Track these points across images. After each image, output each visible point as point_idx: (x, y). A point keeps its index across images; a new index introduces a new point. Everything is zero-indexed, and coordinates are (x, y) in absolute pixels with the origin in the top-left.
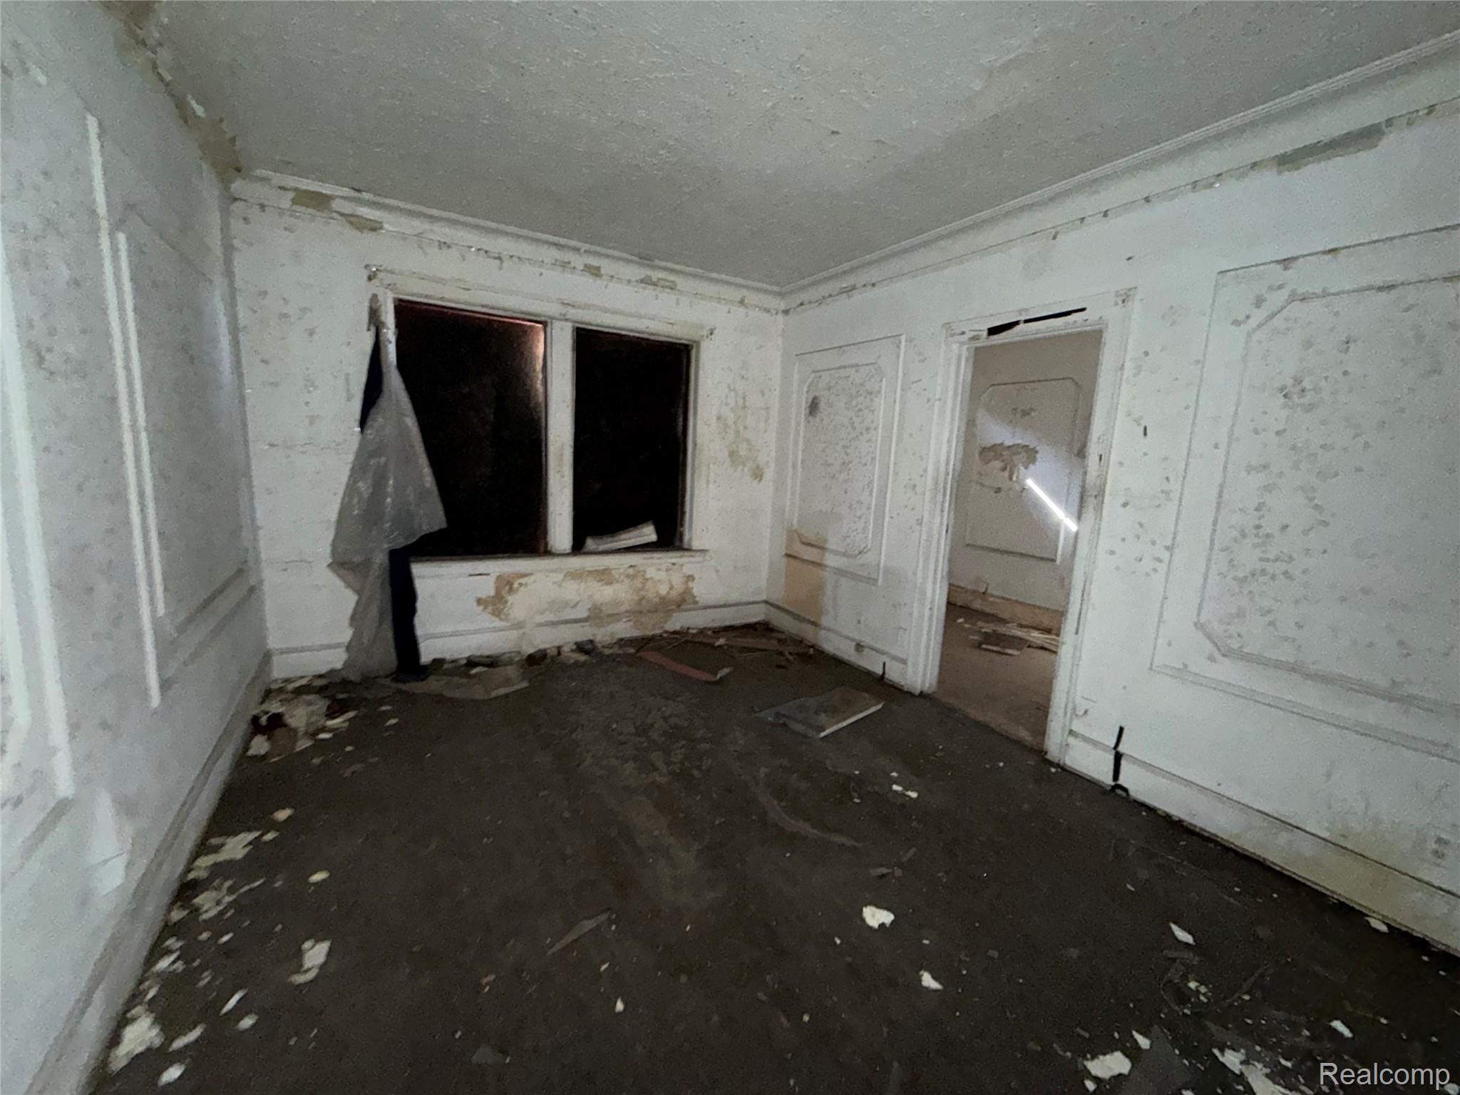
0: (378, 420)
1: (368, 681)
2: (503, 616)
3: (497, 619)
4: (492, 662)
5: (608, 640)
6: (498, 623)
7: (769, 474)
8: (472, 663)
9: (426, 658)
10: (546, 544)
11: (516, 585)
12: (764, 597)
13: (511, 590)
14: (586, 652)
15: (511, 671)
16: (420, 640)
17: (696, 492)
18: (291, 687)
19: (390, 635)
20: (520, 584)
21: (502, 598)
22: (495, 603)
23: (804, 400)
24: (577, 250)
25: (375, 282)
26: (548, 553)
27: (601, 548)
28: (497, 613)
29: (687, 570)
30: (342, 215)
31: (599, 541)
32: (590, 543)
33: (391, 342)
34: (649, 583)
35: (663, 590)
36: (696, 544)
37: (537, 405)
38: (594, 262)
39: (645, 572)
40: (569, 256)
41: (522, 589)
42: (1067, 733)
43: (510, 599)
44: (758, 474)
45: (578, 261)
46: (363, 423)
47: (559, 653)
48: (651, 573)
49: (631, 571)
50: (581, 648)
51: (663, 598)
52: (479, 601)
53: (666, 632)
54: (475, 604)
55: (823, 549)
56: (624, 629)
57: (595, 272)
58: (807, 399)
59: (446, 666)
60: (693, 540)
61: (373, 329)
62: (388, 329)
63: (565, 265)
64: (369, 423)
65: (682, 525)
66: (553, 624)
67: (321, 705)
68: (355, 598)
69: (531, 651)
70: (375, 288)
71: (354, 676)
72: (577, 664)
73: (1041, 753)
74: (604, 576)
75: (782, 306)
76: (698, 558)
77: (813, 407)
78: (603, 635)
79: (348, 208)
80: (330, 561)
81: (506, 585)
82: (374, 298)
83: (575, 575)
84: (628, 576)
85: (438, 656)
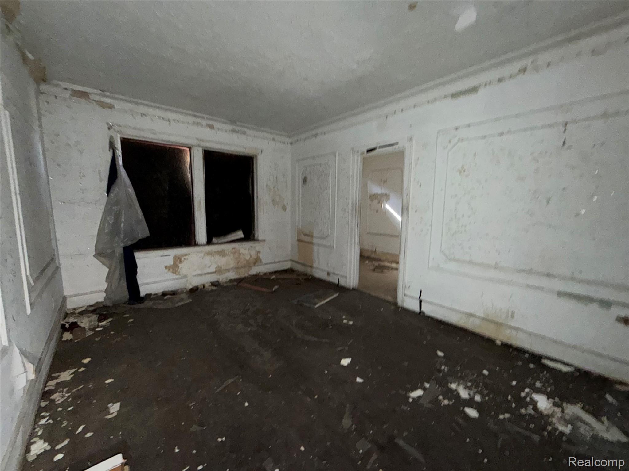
0: (115, 189)
1: (116, 305)
2: (177, 273)
3: (175, 275)
4: (174, 293)
5: (225, 280)
6: (175, 276)
7: (289, 208)
8: (164, 294)
9: (142, 294)
10: (195, 241)
11: (183, 259)
12: (290, 258)
13: (181, 262)
14: (216, 286)
15: (183, 296)
16: (140, 286)
17: (259, 216)
18: (77, 312)
19: (125, 284)
20: (185, 259)
21: (177, 265)
22: (174, 268)
23: (301, 178)
24: (203, 118)
25: (112, 130)
26: (196, 245)
27: (220, 242)
28: (175, 272)
29: (257, 249)
30: (95, 101)
31: (219, 239)
32: (214, 240)
33: (120, 156)
34: (241, 256)
35: (248, 258)
36: (260, 238)
37: (188, 182)
38: (210, 123)
39: (239, 251)
40: (199, 120)
41: (186, 261)
42: (403, 296)
43: (181, 265)
44: (284, 208)
45: (204, 122)
46: (108, 192)
47: (204, 287)
48: (242, 251)
49: (233, 250)
50: (213, 284)
51: (248, 261)
52: (166, 267)
53: (250, 275)
54: (164, 268)
55: (312, 236)
56: (232, 275)
57: (211, 127)
58: (302, 178)
59: (152, 297)
60: (259, 236)
61: (111, 151)
62: (118, 150)
63: (198, 124)
64: (111, 191)
65: (254, 230)
66: (201, 275)
67: (95, 317)
68: (107, 270)
69: (191, 287)
70: (111, 132)
71: (109, 304)
72: (212, 291)
73: (396, 304)
74: (221, 253)
75: (290, 141)
76: (262, 243)
77: (305, 181)
78: (223, 278)
79: (97, 98)
80: (94, 253)
81: (178, 260)
82: (111, 137)
83: (209, 253)
84: (232, 253)
85: (148, 292)
